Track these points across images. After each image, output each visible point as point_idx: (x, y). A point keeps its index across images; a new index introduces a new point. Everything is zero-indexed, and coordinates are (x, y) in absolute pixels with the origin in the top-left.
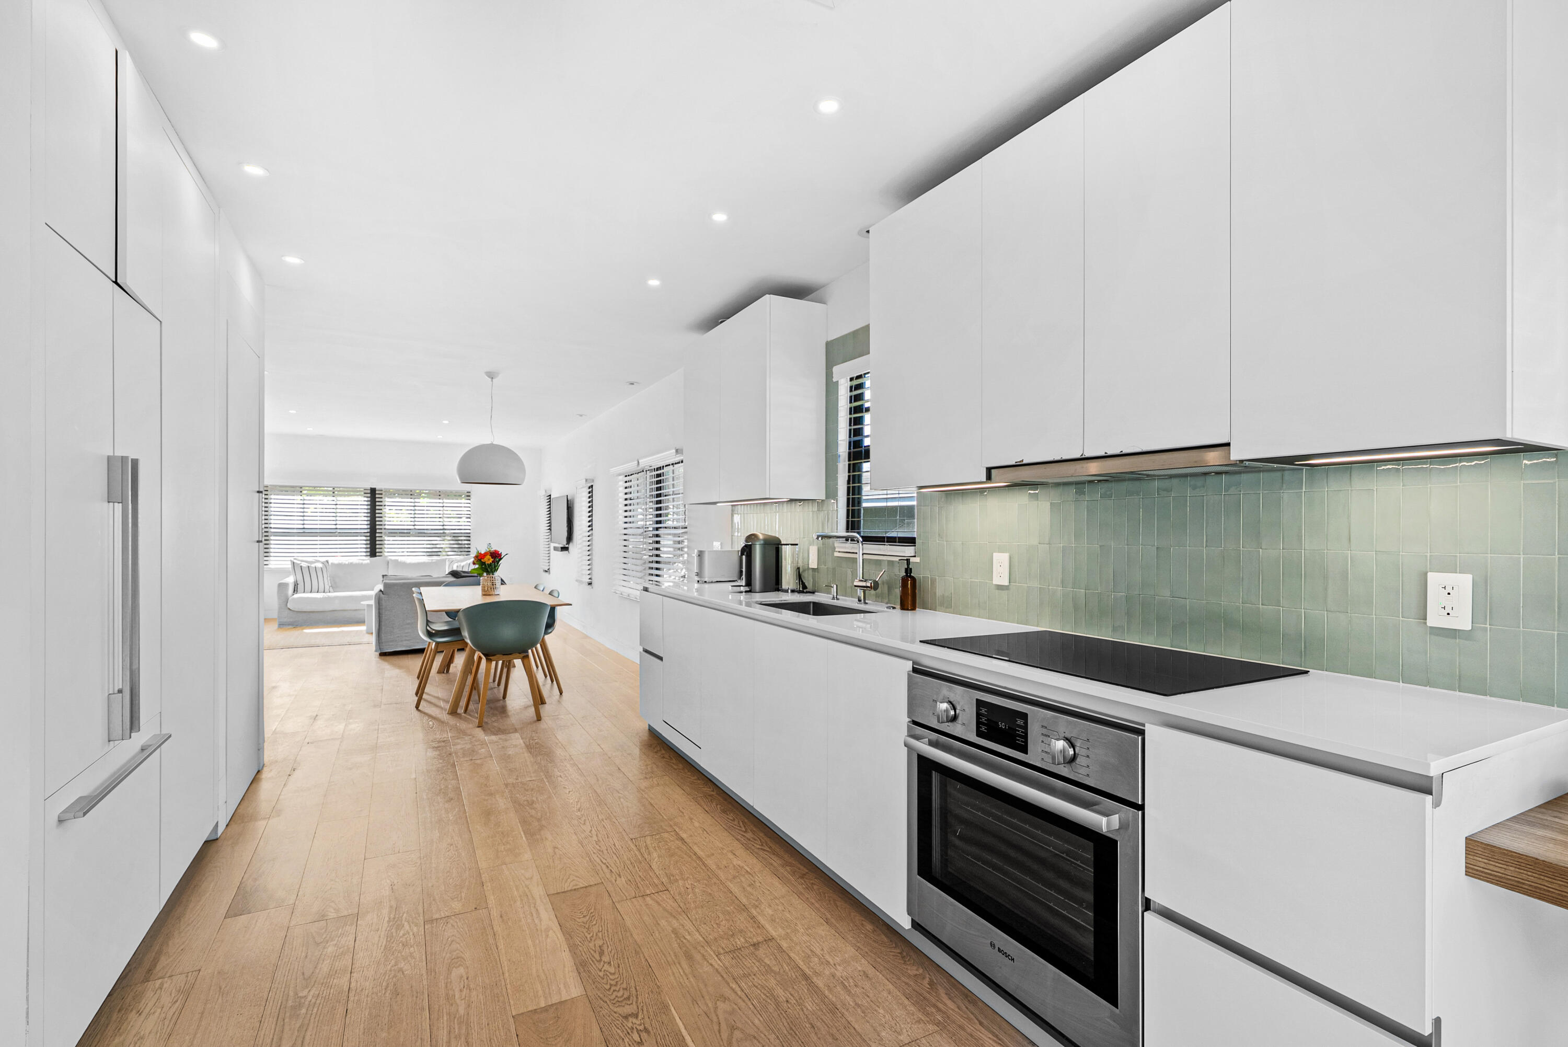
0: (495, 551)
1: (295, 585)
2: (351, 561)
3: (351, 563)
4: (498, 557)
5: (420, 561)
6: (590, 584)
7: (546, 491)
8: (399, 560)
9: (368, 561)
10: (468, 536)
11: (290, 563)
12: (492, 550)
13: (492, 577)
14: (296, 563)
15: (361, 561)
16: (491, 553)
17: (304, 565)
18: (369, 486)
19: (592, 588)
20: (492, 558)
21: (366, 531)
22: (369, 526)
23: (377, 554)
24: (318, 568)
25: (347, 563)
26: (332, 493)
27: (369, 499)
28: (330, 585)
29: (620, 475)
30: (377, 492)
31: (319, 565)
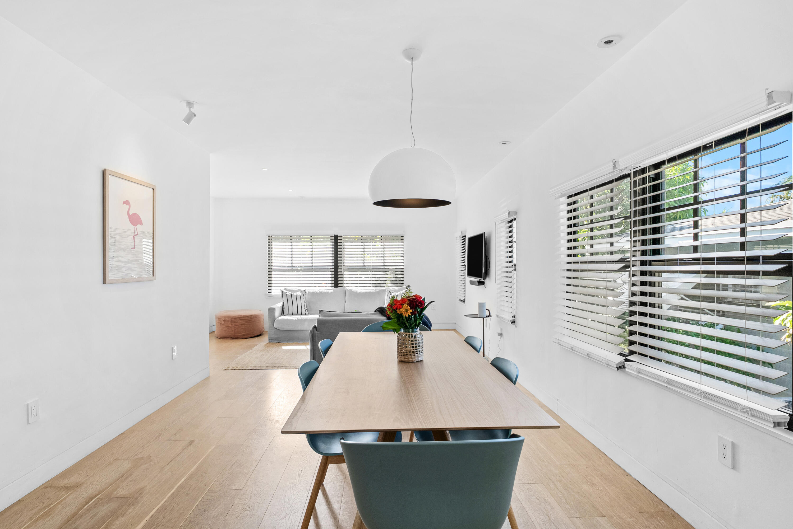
0: (416, 296)
1: (283, 309)
2: (321, 291)
3: (321, 292)
4: (419, 307)
5: (367, 291)
6: (513, 322)
7: (462, 233)
8: (353, 290)
9: (332, 291)
10: (402, 271)
11: (280, 291)
12: (412, 295)
13: (412, 336)
14: (284, 292)
15: (328, 291)
16: (409, 300)
17: (289, 293)
18: (333, 234)
19: (516, 327)
20: (411, 308)
21: (331, 268)
22: (333, 264)
23: (339, 285)
24: (298, 296)
25: (318, 292)
26: (310, 239)
27: (333, 243)
28: (306, 309)
29: (561, 196)
30: (339, 238)
31: (299, 294)
